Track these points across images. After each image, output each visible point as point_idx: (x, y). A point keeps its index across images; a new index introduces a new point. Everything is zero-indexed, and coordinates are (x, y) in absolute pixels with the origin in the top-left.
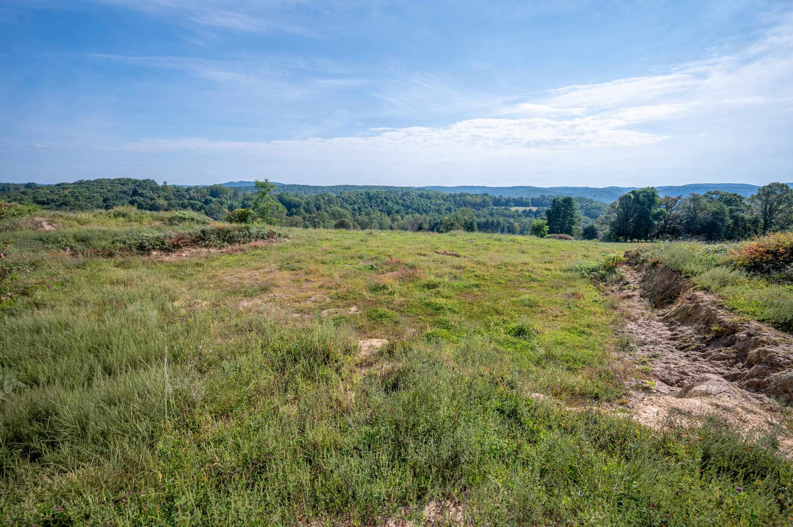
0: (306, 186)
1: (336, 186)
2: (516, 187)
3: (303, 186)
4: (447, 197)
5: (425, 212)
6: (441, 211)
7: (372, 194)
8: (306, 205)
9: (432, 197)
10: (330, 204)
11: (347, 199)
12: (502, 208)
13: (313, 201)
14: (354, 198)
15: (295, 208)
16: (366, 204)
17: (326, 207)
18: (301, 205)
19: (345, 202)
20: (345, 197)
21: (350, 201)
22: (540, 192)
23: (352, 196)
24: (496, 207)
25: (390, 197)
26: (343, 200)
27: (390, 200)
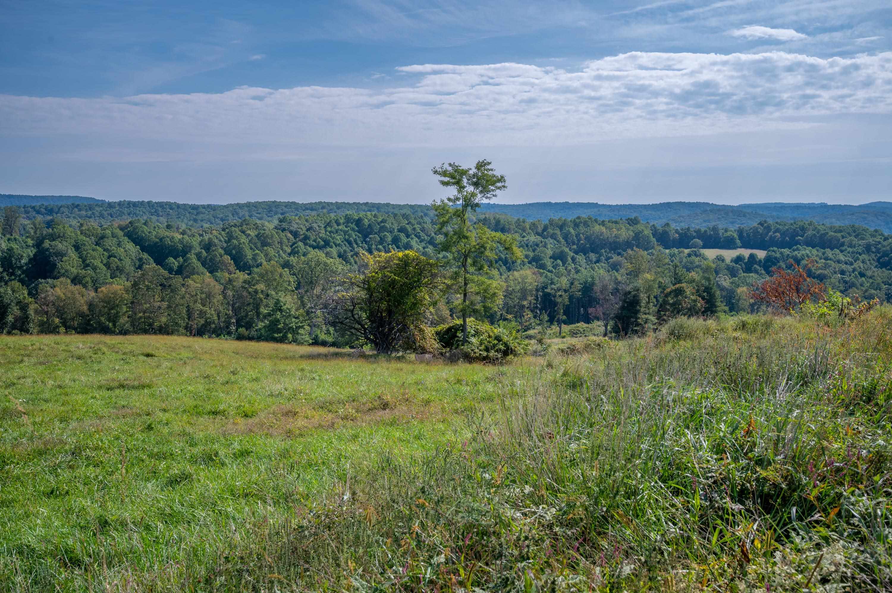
0: (171, 206)
1: (248, 205)
3: (161, 205)
4: (545, 229)
5: (505, 265)
6: (543, 262)
7: (366, 222)
8: (203, 251)
9: (509, 229)
10: (265, 248)
11: (304, 234)
12: (683, 252)
13: (220, 241)
14: (323, 231)
15: (175, 259)
16: (355, 246)
17: (256, 255)
18: (190, 251)
19: (300, 241)
20: (299, 230)
21: (313, 238)
22: (731, 214)
23: (317, 228)
24: (667, 251)
25: (414, 229)
26: (295, 238)
27: (413, 236)
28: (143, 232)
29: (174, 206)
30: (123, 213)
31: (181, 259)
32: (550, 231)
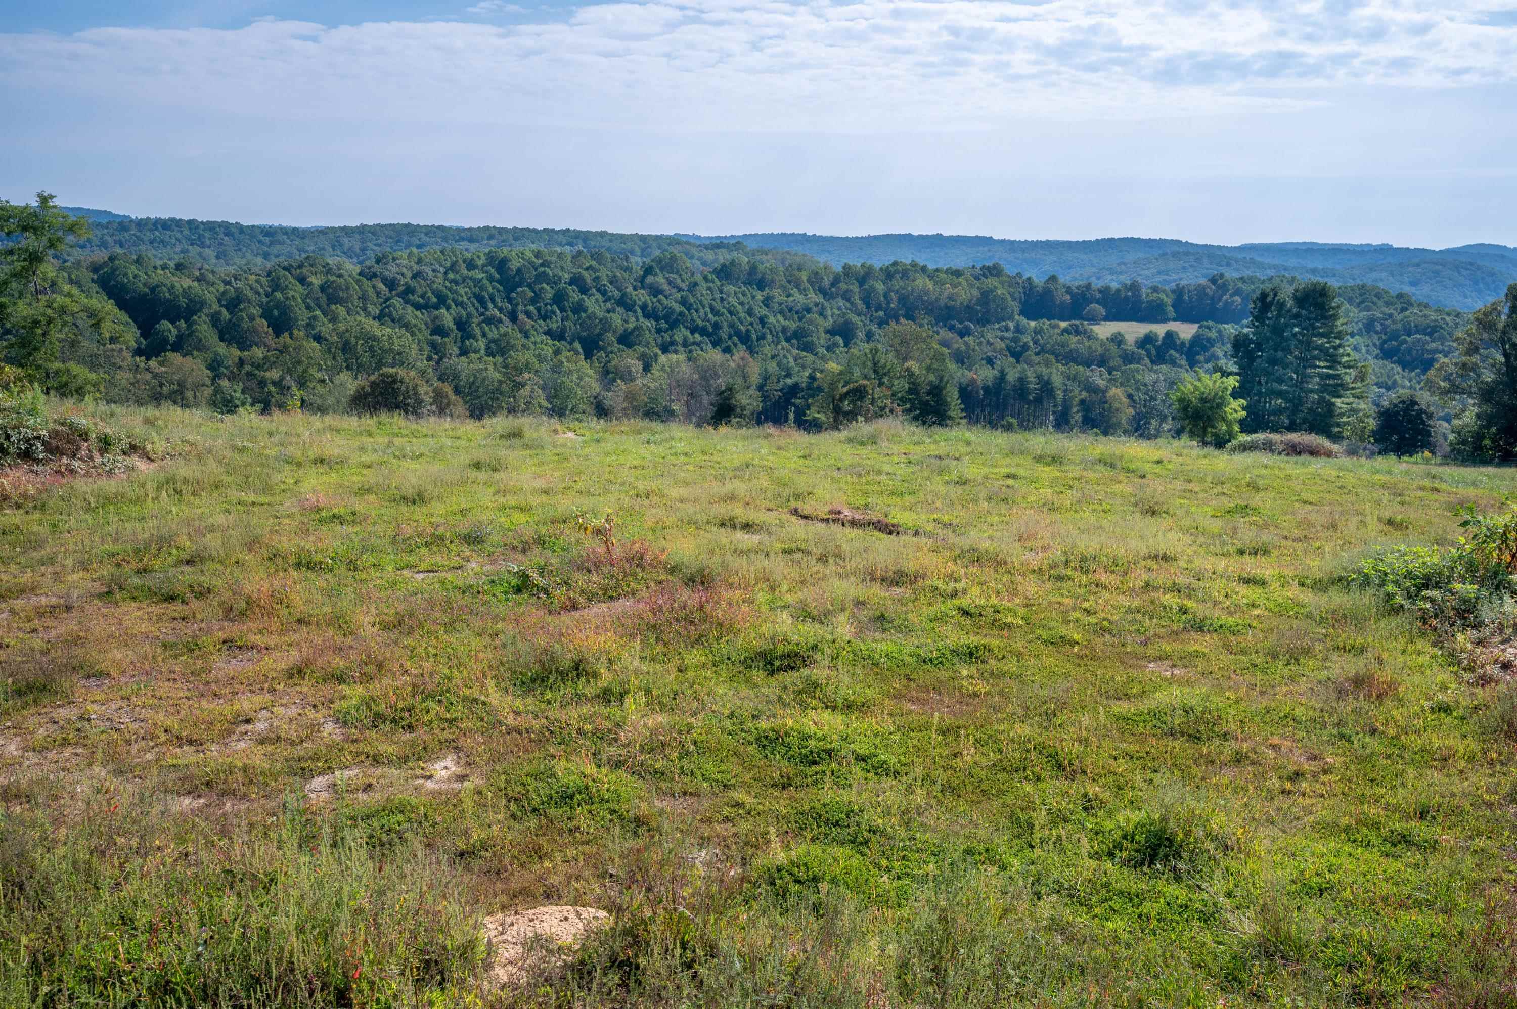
0: (227, 229)
2: (1111, 240)
3: (211, 226)
4: (836, 281)
5: (742, 343)
6: (809, 338)
7: (515, 265)
8: (224, 310)
9: (773, 281)
10: (333, 307)
11: (406, 283)
12: (1057, 326)
13: (258, 293)
14: (440, 280)
15: (173, 322)
16: (490, 305)
17: (315, 318)
18: (200, 310)
19: (398, 295)
20: (399, 277)
21: (420, 291)
22: (1205, 261)
23: (431, 274)
24: (1033, 324)
25: (596, 279)
26: (391, 291)
27: (594, 290)
28: (126, 275)
29: (234, 230)
30: (142, 240)
31: (182, 324)
32: (843, 286)
